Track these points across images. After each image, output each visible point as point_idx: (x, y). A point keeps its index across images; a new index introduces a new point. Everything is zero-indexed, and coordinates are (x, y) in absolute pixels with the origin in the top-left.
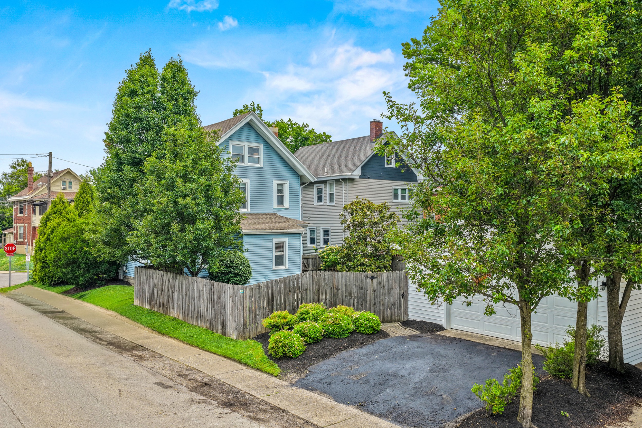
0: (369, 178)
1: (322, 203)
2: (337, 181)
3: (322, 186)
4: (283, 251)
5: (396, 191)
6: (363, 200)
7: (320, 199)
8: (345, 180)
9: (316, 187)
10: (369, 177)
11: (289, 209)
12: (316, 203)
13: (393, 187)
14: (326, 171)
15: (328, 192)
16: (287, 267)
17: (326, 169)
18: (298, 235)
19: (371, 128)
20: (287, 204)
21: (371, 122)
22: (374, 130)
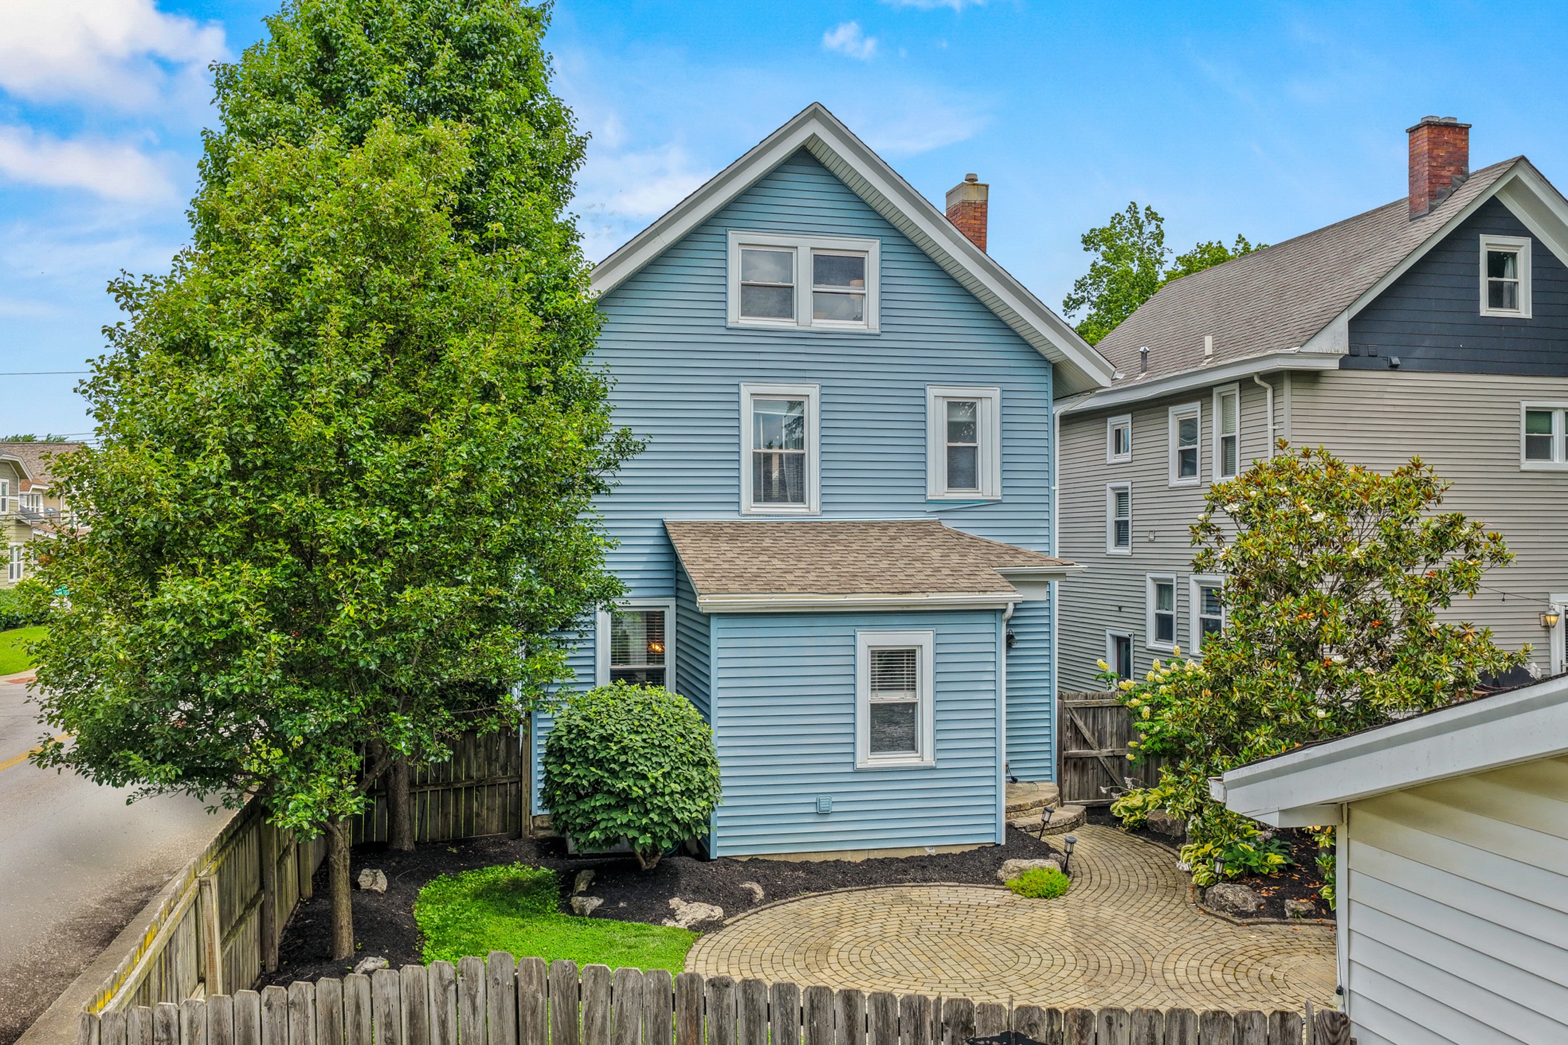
0: (1394, 367)
1: (1194, 481)
2: (1246, 383)
3: (1193, 409)
4: (912, 688)
5: (1540, 423)
6: (1306, 455)
7: (1188, 462)
8: (1274, 378)
9: (1175, 414)
10: (1396, 360)
11: (999, 502)
12: (1175, 480)
13: (1524, 405)
14: (1209, 350)
15: (1216, 435)
16: (929, 760)
17: (1208, 340)
18: (989, 619)
19: (1413, 157)
20: (989, 484)
21: (1412, 131)
22: (1425, 159)
